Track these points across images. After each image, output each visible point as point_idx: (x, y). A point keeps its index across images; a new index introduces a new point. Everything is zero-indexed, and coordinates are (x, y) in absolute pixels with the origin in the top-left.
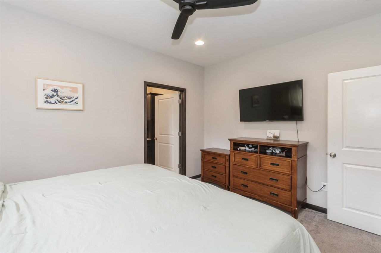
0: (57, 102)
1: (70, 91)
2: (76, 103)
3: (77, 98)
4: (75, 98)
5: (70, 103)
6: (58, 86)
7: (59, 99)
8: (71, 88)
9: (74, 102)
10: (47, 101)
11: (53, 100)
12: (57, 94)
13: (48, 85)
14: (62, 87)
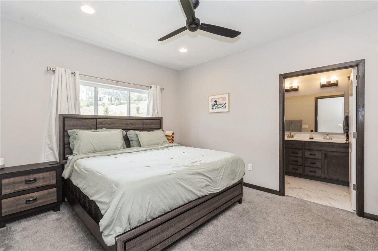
0: (216, 108)
1: (222, 100)
2: (225, 107)
3: (225, 104)
4: (224, 104)
5: (222, 108)
6: (217, 98)
7: (217, 106)
8: (222, 98)
9: (224, 106)
10: (212, 108)
11: (214, 107)
12: (216, 103)
13: (213, 99)
14: (218, 98)
